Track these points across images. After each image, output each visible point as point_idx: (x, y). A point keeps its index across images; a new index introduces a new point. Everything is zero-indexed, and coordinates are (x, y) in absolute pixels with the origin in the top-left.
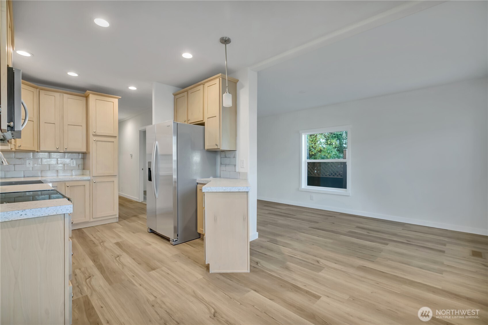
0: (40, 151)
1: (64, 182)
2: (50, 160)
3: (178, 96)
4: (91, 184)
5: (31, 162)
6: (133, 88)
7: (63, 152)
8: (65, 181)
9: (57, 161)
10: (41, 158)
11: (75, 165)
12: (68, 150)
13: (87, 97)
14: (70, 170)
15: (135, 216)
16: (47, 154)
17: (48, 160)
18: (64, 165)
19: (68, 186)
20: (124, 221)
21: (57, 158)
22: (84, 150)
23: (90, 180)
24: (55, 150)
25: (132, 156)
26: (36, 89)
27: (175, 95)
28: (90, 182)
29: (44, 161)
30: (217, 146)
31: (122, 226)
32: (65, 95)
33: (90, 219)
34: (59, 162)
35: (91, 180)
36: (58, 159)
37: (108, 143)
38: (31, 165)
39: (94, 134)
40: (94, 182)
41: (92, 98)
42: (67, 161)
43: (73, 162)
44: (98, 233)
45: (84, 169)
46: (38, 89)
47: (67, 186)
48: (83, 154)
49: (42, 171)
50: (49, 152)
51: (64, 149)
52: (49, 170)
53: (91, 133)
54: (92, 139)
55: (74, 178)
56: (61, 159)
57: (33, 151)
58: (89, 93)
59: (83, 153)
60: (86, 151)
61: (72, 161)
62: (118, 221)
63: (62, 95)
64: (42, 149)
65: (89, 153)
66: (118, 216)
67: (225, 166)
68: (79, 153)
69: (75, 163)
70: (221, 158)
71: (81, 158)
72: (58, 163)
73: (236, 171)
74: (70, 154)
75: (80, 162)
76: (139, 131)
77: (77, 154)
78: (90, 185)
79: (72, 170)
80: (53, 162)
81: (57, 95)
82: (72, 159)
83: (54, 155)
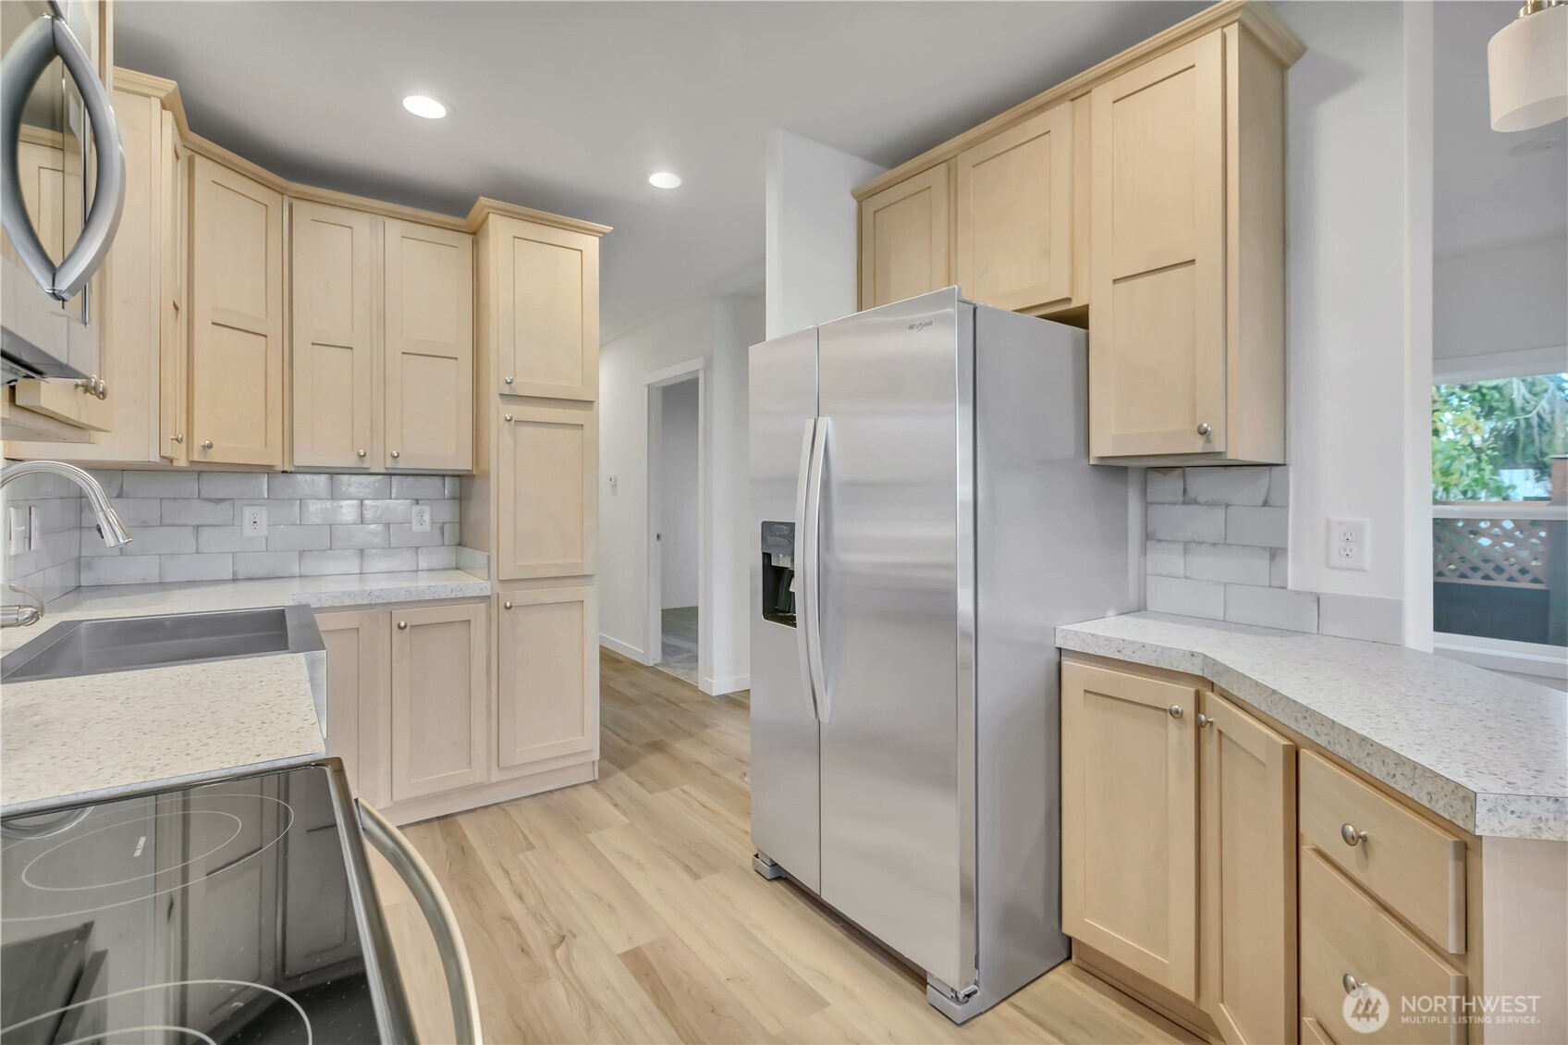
0: (293, 469)
1: (389, 607)
2: (335, 504)
3: (878, 201)
4: (494, 611)
5: (262, 515)
6: (663, 180)
7: (383, 471)
8: (389, 604)
9: (358, 509)
10: (300, 500)
11: (427, 527)
12: (402, 464)
13: (476, 234)
14: (410, 548)
15: (657, 747)
16: (323, 479)
17: (328, 504)
18: (388, 526)
19: (402, 624)
20: (622, 775)
21: (361, 495)
22: (464, 464)
23: (489, 597)
24: (350, 461)
25: (614, 486)
26: (280, 196)
27: (862, 196)
28: (489, 607)
29: (314, 507)
30: (1208, 441)
31: (625, 813)
32: (389, 222)
33: (489, 772)
34: (368, 515)
35: (494, 599)
36: (366, 502)
37: (560, 432)
38: (263, 529)
39: (506, 392)
40: (506, 607)
41: (501, 231)
42: (398, 506)
43: (421, 514)
44: (529, 854)
45: (459, 545)
46: (286, 198)
47: (399, 627)
48: (457, 479)
49: (302, 553)
50: (333, 473)
51: (389, 459)
52: (330, 549)
53: (494, 387)
54: (498, 411)
55: (426, 585)
56: (376, 503)
57: (268, 470)
58: (487, 210)
59: (458, 476)
60: (471, 468)
61: (416, 509)
62: (597, 777)
63: (381, 227)
64: (300, 460)
65: (487, 475)
66: (596, 756)
67: (1186, 552)
68: (444, 476)
69: (427, 517)
70: (1147, 504)
71: (453, 498)
72: (362, 520)
73: (1285, 588)
74: (410, 478)
75: (447, 512)
76: (646, 389)
77: (438, 481)
78: (489, 619)
79: (417, 548)
80: (348, 510)
81: (361, 223)
82: (417, 502)
83: (352, 484)
